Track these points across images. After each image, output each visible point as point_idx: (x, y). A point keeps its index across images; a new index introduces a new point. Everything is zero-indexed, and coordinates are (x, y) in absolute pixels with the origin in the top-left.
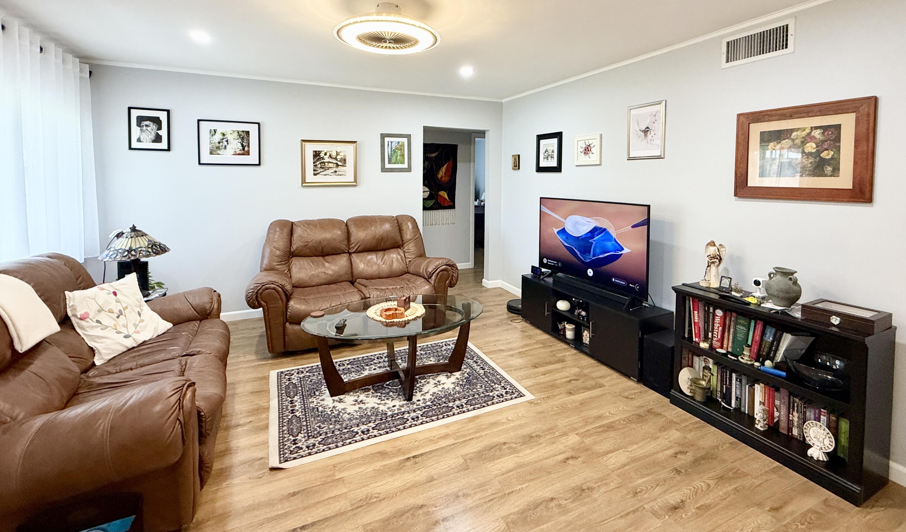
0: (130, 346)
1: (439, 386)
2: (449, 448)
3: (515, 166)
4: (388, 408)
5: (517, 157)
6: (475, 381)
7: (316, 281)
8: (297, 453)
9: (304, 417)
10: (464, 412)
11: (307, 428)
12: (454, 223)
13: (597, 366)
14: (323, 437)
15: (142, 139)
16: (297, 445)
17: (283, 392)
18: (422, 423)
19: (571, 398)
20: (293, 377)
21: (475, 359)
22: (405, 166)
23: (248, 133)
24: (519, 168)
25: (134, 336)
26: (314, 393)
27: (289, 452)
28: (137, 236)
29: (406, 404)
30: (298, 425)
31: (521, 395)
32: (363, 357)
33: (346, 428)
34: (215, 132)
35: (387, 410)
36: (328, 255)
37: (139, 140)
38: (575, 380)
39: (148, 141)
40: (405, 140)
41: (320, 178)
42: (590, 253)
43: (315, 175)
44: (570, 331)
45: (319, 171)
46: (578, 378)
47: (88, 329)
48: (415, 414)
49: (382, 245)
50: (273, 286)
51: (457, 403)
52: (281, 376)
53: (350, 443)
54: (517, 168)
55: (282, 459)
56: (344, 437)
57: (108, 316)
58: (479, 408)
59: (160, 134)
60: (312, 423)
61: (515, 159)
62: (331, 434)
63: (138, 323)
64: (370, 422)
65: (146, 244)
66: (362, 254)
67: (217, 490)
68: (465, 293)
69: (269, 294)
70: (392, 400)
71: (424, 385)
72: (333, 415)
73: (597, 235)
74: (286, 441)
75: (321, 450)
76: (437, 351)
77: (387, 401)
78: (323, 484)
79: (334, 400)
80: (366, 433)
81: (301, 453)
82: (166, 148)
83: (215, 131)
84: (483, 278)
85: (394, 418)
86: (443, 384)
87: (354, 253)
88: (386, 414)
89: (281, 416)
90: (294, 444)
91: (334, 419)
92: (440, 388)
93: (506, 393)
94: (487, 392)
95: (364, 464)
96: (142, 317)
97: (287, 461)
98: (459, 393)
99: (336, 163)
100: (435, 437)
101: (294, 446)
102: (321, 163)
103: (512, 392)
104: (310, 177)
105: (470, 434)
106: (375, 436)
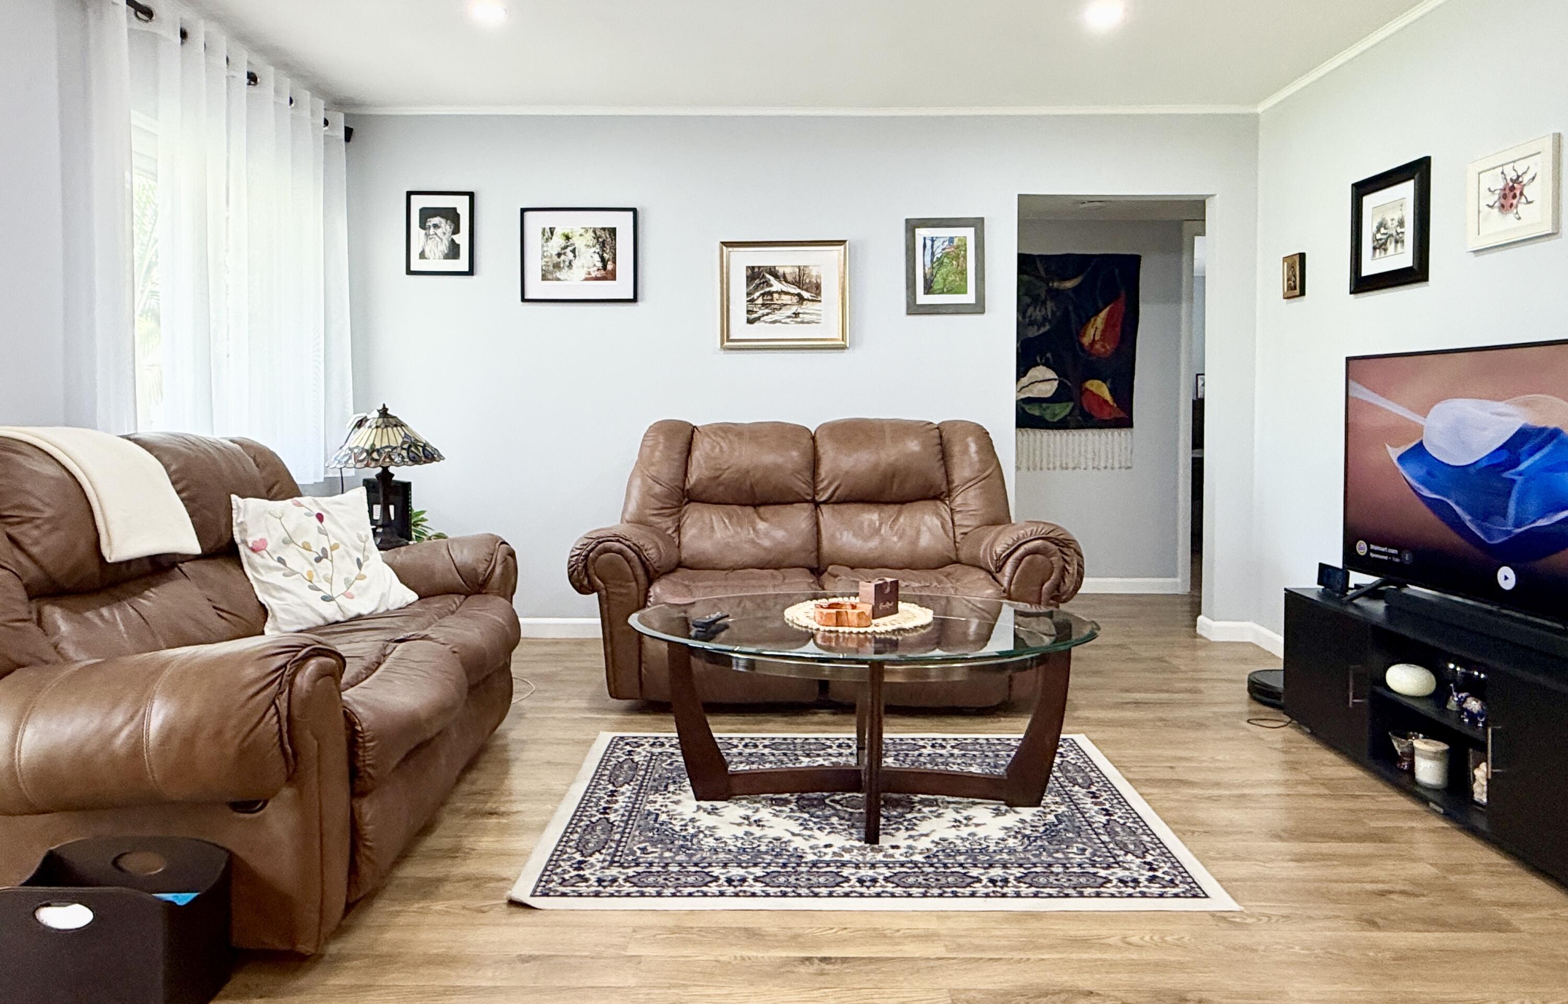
0: (332, 619)
1: (962, 827)
2: (923, 964)
3: (1292, 288)
4: (811, 848)
5: (1297, 259)
6: (1070, 835)
7: (734, 558)
8: (573, 885)
9: (622, 824)
10: (1004, 895)
11: (618, 846)
12: (1129, 468)
13: (1509, 874)
14: (639, 869)
15: (427, 254)
16: (581, 873)
17: (607, 772)
18: (878, 895)
19: (1368, 934)
20: (638, 750)
21: (1093, 789)
22: (969, 298)
23: (613, 231)
24: (1302, 293)
25: (341, 600)
26: (666, 787)
27: (560, 881)
28: (386, 427)
29: (859, 849)
30: (603, 837)
31: (1196, 892)
32: (806, 739)
33: (696, 865)
34: (552, 233)
35: (808, 850)
36: (765, 504)
37: (422, 255)
38: (1403, 892)
39: (437, 256)
40: (969, 233)
41: (761, 331)
42: (1504, 516)
43: (750, 322)
44: (1430, 758)
45: (760, 312)
46: (1417, 890)
47: (261, 570)
48: (871, 873)
49: (895, 487)
50: (618, 545)
51: (997, 872)
52: (617, 744)
53: (690, 895)
54: (1297, 292)
55: (539, 889)
56: (683, 879)
57: (302, 554)
58: (1050, 896)
59: (457, 242)
60: (633, 840)
61: (1291, 267)
62: (660, 869)
63: (353, 579)
64: (755, 865)
65: (400, 441)
66: (844, 507)
67: (400, 912)
68: (1137, 643)
69: (611, 563)
70: (830, 833)
71: (924, 818)
72: (684, 833)
73: (1531, 454)
74: (563, 860)
75: (623, 894)
76: (997, 756)
77: (817, 833)
78: (592, 958)
79: (699, 808)
80: (735, 883)
81: (582, 888)
82: (466, 269)
83: (552, 231)
84: (1199, 613)
85: (815, 869)
86: (977, 825)
87: (825, 502)
88: (802, 857)
89: (578, 814)
90: (576, 869)
91: (681, 843)
92: (964, 832)
93: (1152, 879)
94: (1094, 866)
95: (701, 943)
96: (363, 571)
97: (547, 895)
98: (1012, 851)
99: (799, 295)
100: (898, 931)
101: (574, 873)
102: (763, 295)
103: (1172, 881)
104: (740, 329)
105: (997, 948)
106: (753, 895)
